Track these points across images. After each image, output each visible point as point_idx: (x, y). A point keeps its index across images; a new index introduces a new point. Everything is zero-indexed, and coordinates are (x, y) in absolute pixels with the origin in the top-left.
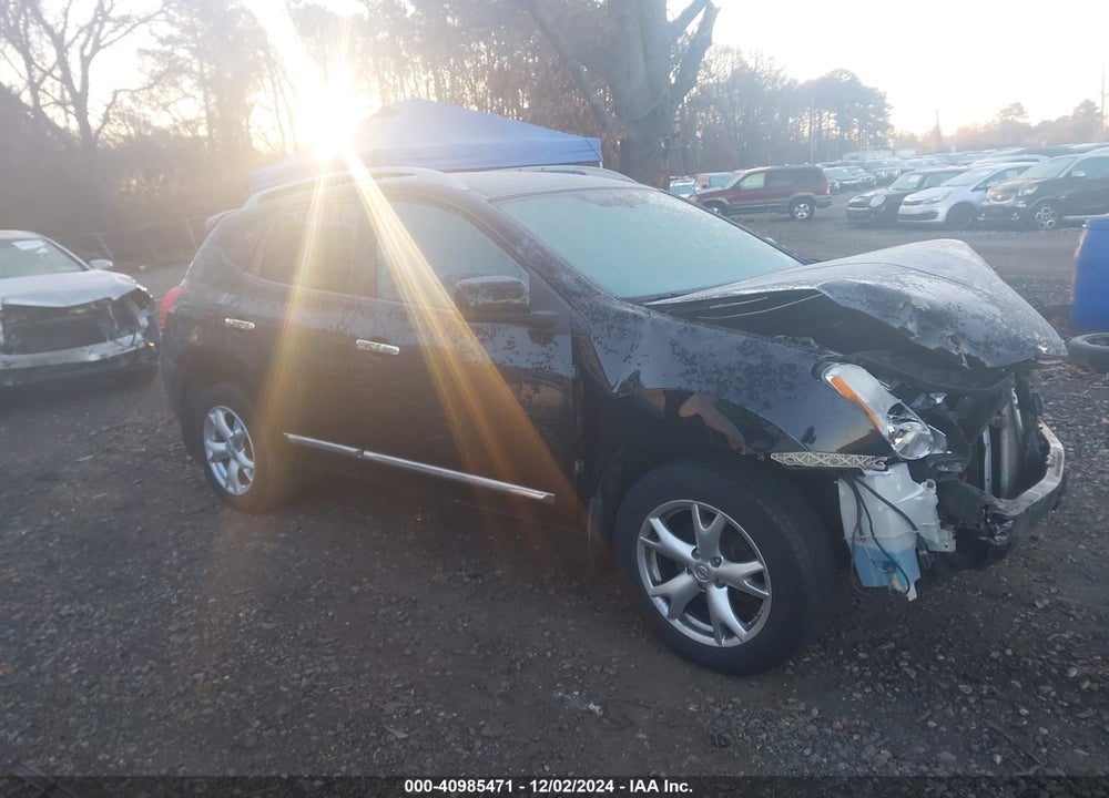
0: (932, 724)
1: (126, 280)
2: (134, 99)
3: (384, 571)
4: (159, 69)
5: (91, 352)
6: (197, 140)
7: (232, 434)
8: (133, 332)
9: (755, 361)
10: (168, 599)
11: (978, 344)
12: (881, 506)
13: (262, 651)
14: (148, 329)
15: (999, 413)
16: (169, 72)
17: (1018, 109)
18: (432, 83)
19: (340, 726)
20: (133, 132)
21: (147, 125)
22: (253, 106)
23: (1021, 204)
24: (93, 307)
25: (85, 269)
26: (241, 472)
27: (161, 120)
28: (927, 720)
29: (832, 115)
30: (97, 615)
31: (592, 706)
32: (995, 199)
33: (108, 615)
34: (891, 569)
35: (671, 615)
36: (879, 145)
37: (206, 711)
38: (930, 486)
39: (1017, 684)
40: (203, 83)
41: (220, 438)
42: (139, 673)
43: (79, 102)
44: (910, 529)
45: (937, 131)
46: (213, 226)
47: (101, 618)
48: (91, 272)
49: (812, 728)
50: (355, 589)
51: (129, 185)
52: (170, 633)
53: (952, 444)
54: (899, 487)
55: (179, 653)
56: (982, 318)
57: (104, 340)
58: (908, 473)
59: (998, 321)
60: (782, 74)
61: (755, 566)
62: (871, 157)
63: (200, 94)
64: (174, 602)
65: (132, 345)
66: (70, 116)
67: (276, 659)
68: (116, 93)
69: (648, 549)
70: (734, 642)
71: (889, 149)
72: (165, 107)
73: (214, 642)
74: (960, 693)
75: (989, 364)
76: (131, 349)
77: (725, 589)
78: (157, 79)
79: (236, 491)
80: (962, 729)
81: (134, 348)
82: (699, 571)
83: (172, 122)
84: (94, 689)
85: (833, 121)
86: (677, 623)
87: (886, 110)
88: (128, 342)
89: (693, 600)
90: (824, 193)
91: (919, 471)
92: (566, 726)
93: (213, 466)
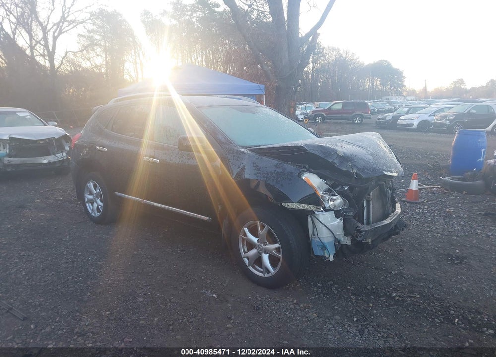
0: (336, 308)
1: (62, 130)
2: (75, 55)
3: (148, 247)
4: (86, 43)
5: (44, 159)
6: (101, 74)
7: (95, 192)
8: (62, 152)
9: (280, 170)
10: (63, 252)
11: (360, 169)
12: (321, 225)
13: (95, 271)
14: (69, 151)
15: (369, 195)
16: (91, 44)
17: (461, 82)
18: (204, 57)
19: (119, 296)
20: (73, 69)
21: (80, 66)
22: (126, 61)
23: (448, 123)
24: (47, 141)
25: (45, 125)
26: (98, 207)
27: (86, 65)
28: (335, 306)
29: (379, 80)
30: (35, 256)
31: (214, 295)
32: (437, 120)
33: (39, 256)
34: (324, 249)
35: (249, 265)
36: (399, 94)
37: (71, 289)
38: (341, 220)
39: (373, 297)
40: (105, 50)
41: (91, 194)
42: (48, 275)
43: (51, 55)
44: (332, 235)
45: (425, 89)
46: (95, 111)
47: (36, 257)
48: (48, 127)
49: (292, 307)
50: (136, 253)
51: (69, 92)
52: (62, 263)
53: (351, 205)
54: (329, 219)
55: (64, 270)
56: (364, 160)
57: (51, 155)
58: (334, 214)
59: (370, 161)
60: (357, 61)
61: (277, 245)
62: (394, 99)
63: (104, 55)
64: (65, 253)
65: (62, 157)
66: (46, 61)
67: (100, 274)
68: (67, 52)
69: (243, 240)
70: (270, 275)
71: (403, 96)
72: (88, 59)
73: (78, 267)
74: (350, 298)
75: (364, 176)
76: (61, 159)
77: (268, 255)
78: (86, 48)
79: (95, 215)
80: (346, 309)
81: (63, 159)
82: (259, 248)
83: (91, 66)
84: (31, 280)
85: (379, 82)
86: (251, 268)
87: (402, 79)
88: (59, 156)
89: (257, 260)
90: (367, 113)
91: (338, 214)
92: (202, 301)
93: (87, 204)
